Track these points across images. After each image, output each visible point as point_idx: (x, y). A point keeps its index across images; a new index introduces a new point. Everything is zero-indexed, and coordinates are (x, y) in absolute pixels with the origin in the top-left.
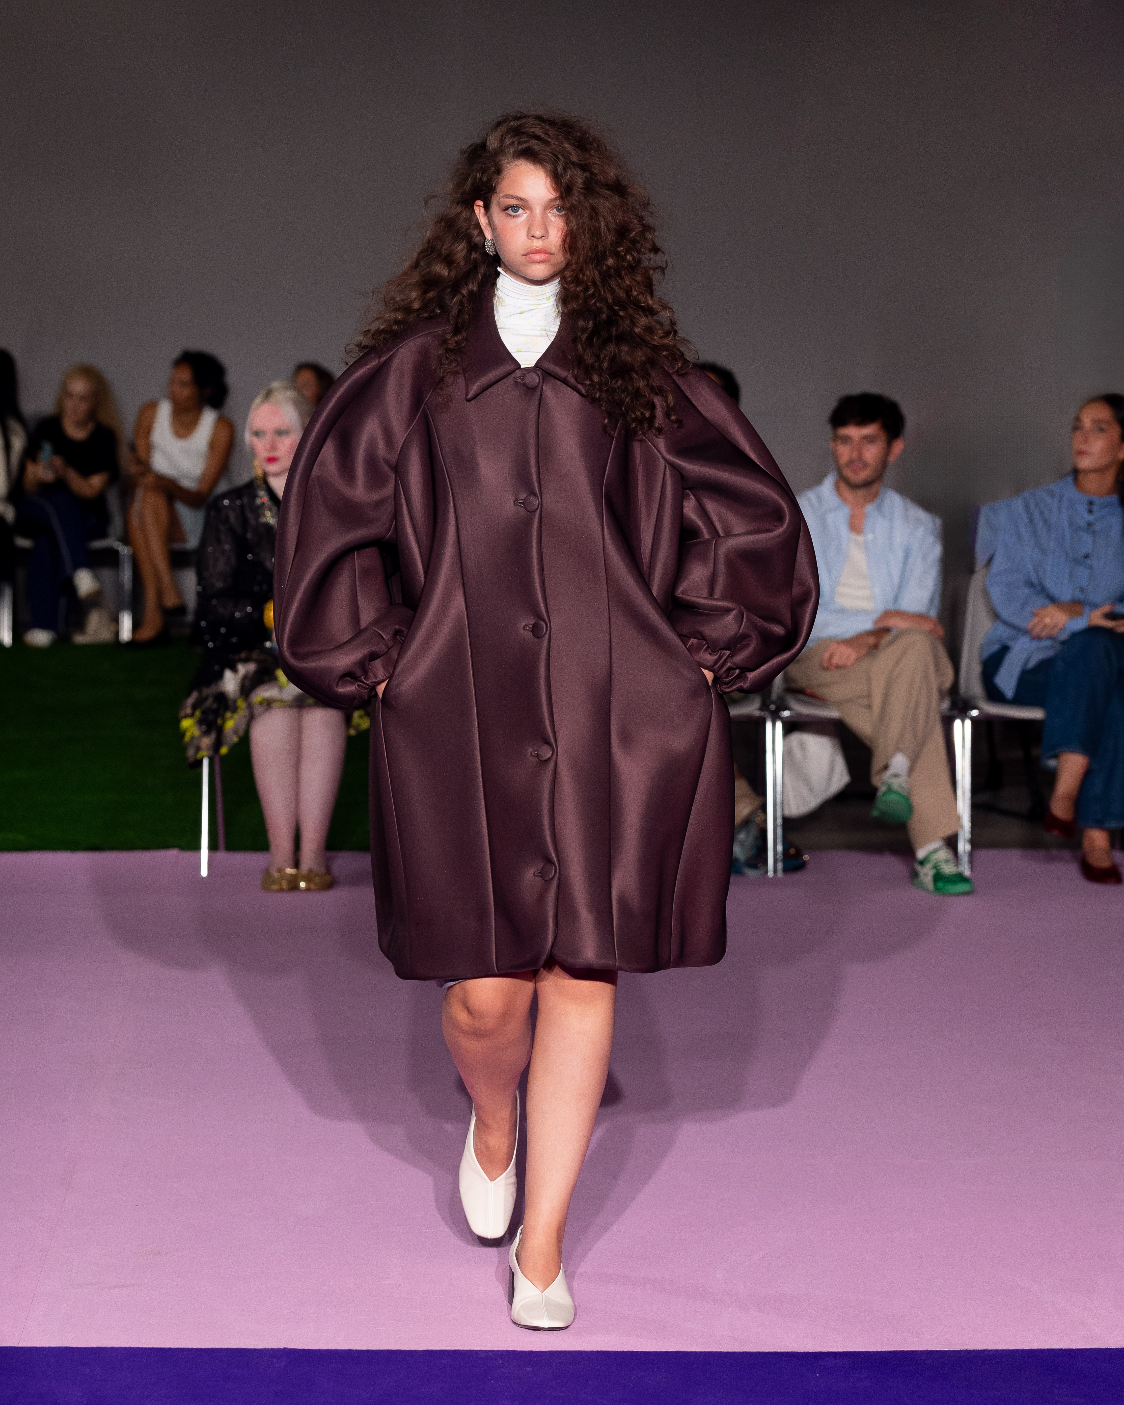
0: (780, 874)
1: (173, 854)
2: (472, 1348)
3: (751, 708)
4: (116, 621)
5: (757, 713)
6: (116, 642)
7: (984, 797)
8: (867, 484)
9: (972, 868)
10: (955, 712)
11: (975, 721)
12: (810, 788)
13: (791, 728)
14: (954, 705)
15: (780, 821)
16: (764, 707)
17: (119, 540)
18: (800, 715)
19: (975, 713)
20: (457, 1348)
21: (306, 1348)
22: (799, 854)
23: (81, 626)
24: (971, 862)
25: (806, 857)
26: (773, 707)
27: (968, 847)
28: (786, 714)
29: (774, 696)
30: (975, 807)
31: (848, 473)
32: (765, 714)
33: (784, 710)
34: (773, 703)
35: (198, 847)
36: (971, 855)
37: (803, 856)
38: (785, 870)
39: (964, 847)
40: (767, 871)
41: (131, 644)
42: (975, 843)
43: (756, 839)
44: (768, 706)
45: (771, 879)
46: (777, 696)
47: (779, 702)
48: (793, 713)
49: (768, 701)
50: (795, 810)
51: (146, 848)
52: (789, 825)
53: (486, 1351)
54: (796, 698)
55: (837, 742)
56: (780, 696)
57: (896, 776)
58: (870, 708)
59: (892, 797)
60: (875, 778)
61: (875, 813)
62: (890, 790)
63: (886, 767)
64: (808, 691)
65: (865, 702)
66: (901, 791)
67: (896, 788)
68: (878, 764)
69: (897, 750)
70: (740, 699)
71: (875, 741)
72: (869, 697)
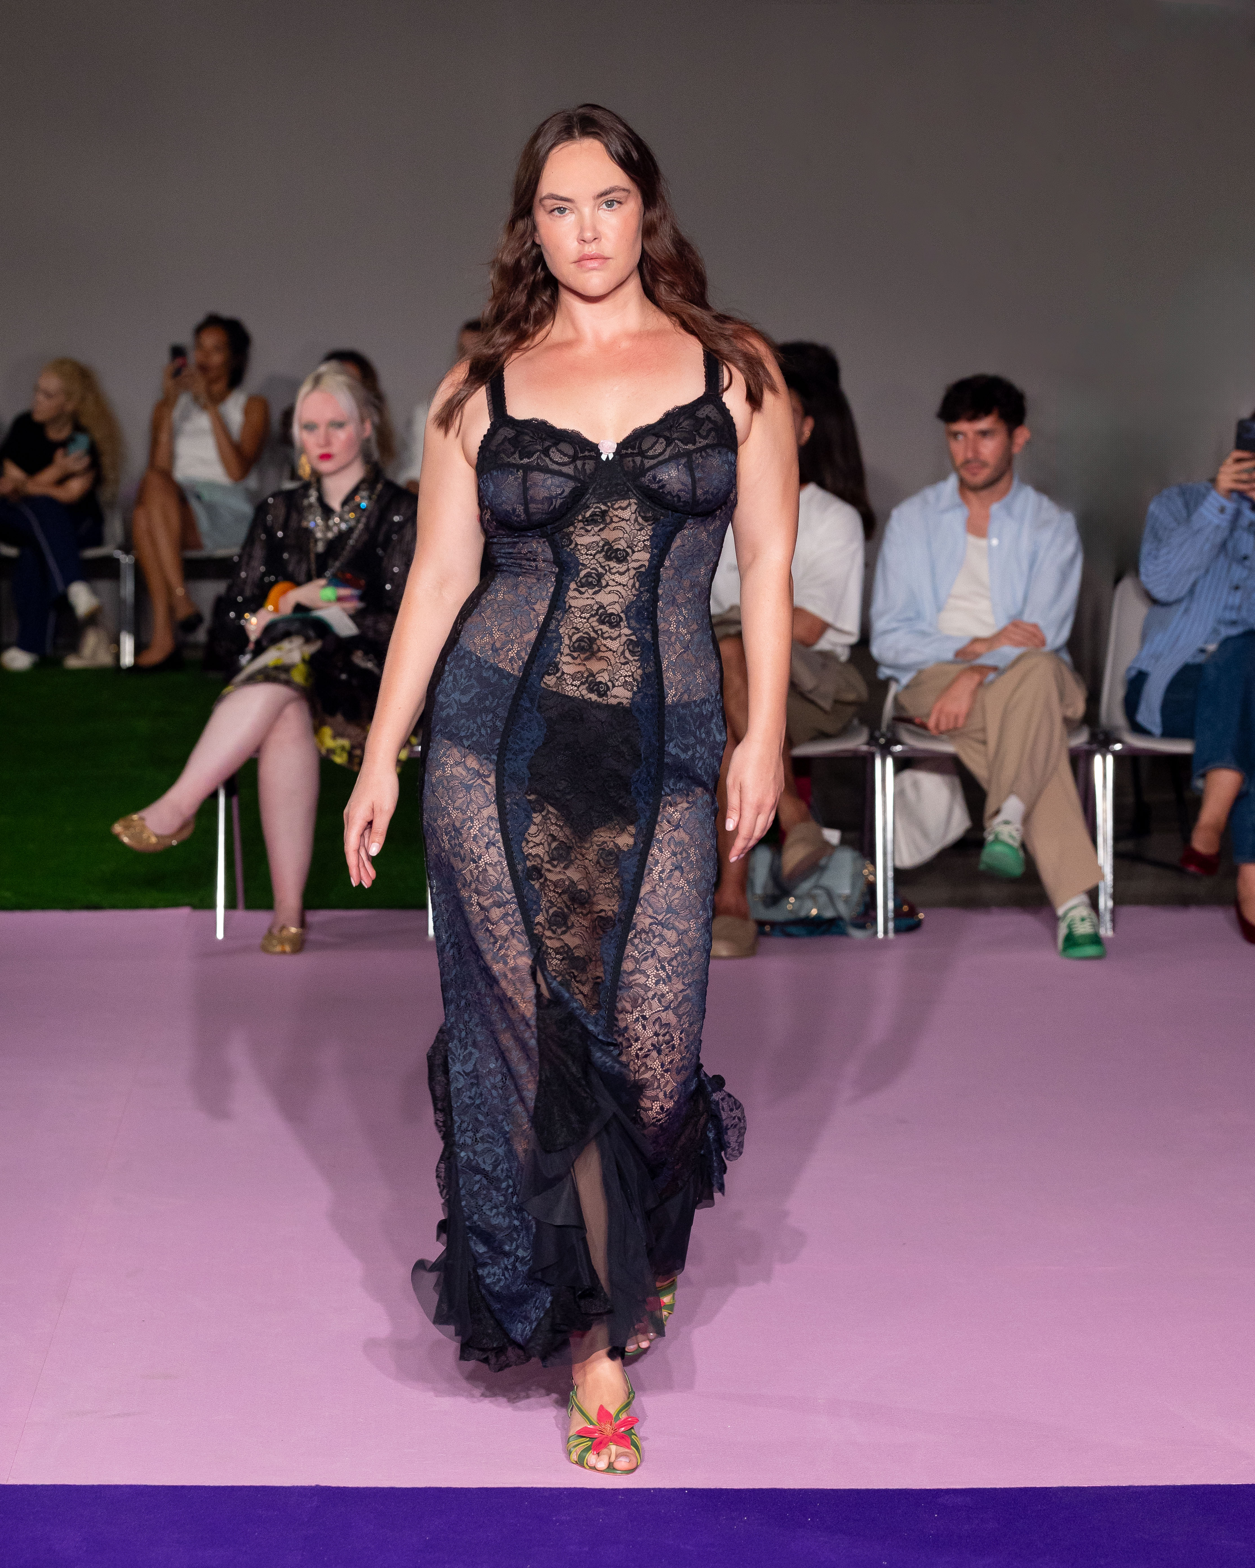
0: (891, 935)
1: (184, 912)
3: (858, 743)
4: (116, 642)
5: (865, 748)
6: (117, 667)
7: (1128, 846)
9: (1114, 928)
10: (1094, 746)
11: (1117, 756)
12: (925, 834)
13: (903, 764)
14: (1093, 738)
15: (890, 874)
16: (872, 740)
17: (120, 548)
18: (914, 750)
19: (1118, 747)
20: (516, 1486)
21: (342, 1485)
22: (913, 912)
23: (74, 647)
24: (1113, 920)
25: (921, 916)
26: (882, 741)
27: (1110, 904)
28: (898, 748)
29: (884, 728)
30: (1118, 856)
32: (873, 749)
33: (896, 745)
34: (883, 736)
35: (212, 906)
36: (1113, 912)
37: (917, 914)
38: (897, 930)
39: (1105, 902)
40: (876, 933)
41: (135, 669)
42: (1118, 898)
43: (863, 895)
44: (877, 740)
45: (879, 940)
46: (888, 727)
47: (889, 735)
48: (906, 748)
49: (877, 734)
50: (908, 859)
51: (153, 907)
52: (901, 877)
53: (551, 1489)
54: (908, 731)
55: (957, 781)
56: (892, 728)
57: (1007, 822)
58: (984, 743)
59: (998, 848)
60: (987, 824)
61: (982, 867)
62: (997, 840)
63: (997, 812)
64: (917, 721)
65: (980, 736)
66: (1011, 841)
67: (1005, 837)
68: (990, 808)
69: (1011, 792)
70: (844, 732)
71: (989, 781)
72: (984, 730)
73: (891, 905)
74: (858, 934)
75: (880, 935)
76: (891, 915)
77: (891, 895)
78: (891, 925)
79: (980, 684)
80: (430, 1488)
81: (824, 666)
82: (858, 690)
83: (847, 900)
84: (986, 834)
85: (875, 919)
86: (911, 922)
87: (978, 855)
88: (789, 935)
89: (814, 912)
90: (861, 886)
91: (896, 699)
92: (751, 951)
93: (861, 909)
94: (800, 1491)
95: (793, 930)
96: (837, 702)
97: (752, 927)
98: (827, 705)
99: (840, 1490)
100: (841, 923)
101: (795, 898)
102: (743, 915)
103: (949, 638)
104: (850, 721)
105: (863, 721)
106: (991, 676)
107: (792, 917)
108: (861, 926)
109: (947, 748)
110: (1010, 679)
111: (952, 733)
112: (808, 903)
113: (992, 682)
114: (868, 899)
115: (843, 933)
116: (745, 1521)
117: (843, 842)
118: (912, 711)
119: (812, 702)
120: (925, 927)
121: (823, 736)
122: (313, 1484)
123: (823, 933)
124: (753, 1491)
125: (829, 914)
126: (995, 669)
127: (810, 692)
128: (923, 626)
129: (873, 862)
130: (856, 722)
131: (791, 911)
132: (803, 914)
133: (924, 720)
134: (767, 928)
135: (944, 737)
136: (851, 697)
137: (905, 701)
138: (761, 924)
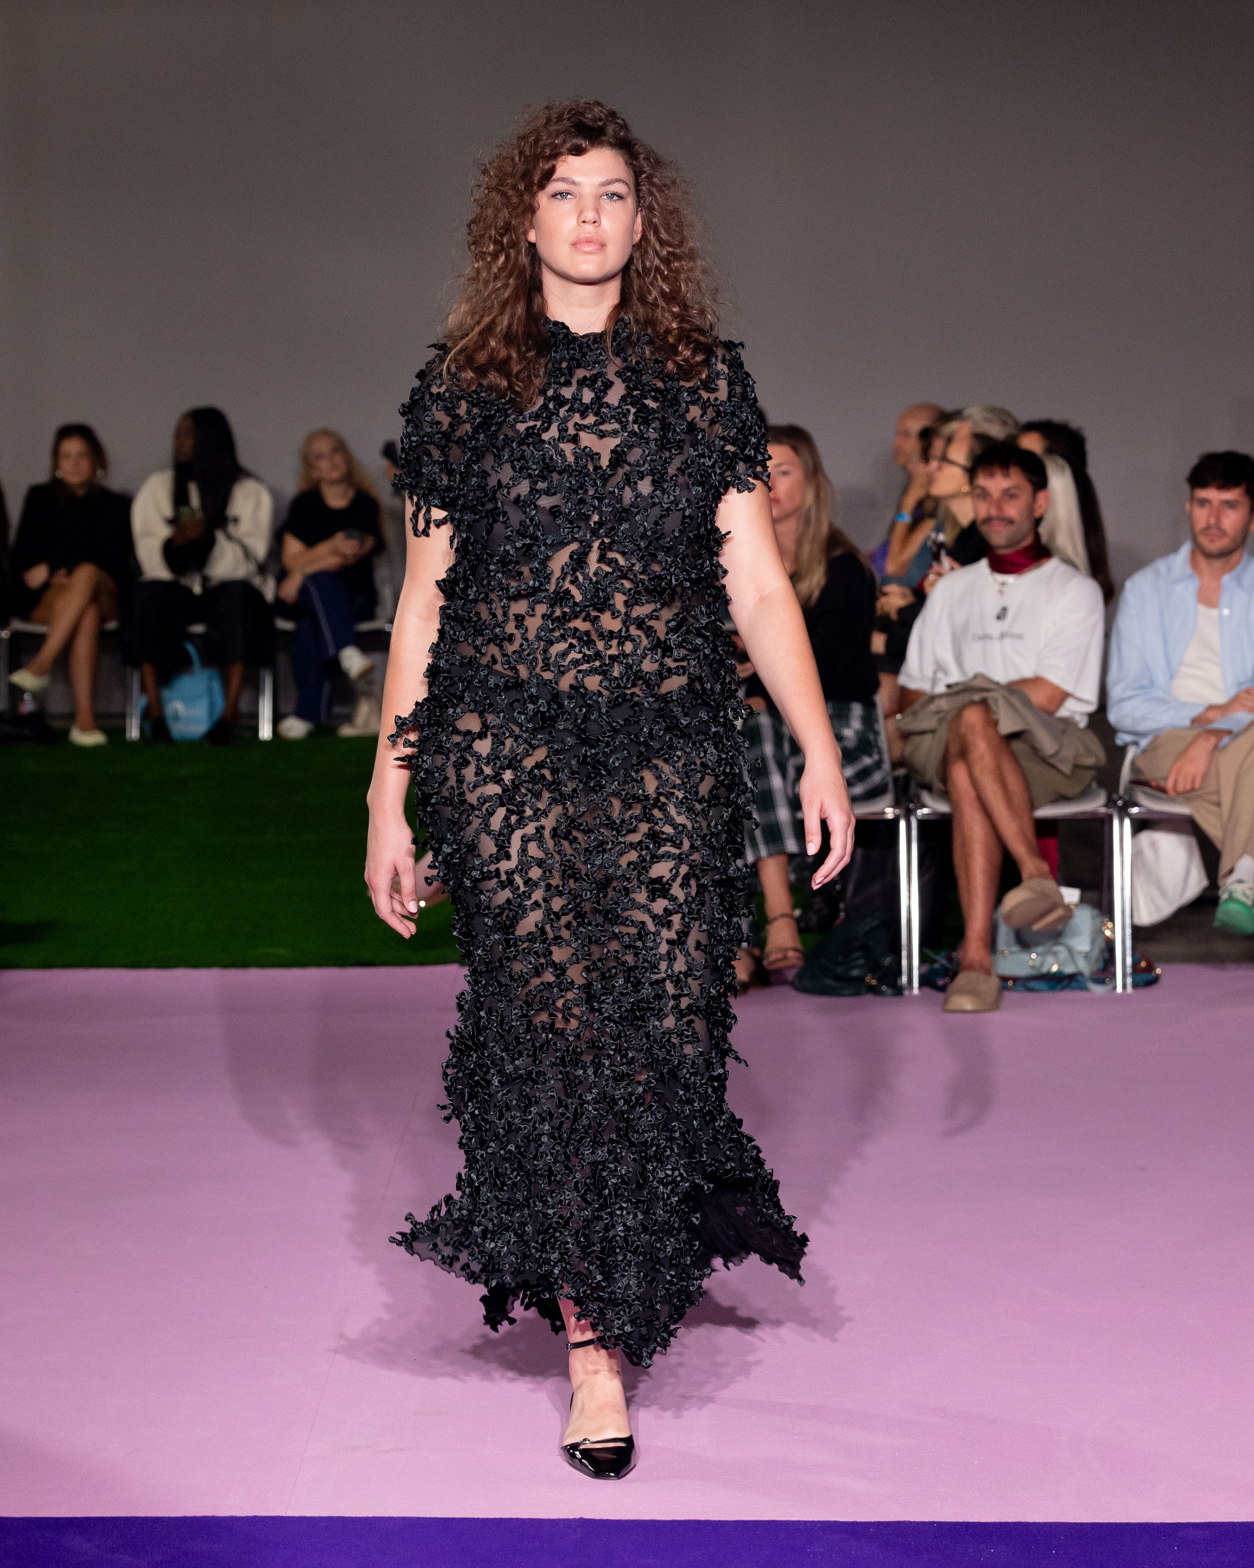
0: (1129, 989)
1: (452, 969)
2: (790, 1519)
3: (1096, 804)
5: (1103, 810)
8: (1224, 554)
12: (1163, 893)
13: (1141, 825)
15: (1129, 931)
16: (1111, 803)
18: (1151, 811)
20: (772, 1519)
22: (1150, 968)
25: (1158, 971)
26: (1120, 803)
28: (1135, 810)
29: (1121, 791)
31: (1203, 540)
32: (1111, 811)
33: (1133, 807)
34: (1120, 798)
37: (1155, 969)
38: (1135, 985)
40: (1115, 988)
43: (1102, 951)
44: (1115, 802)
45: (1120, 995)
46: (1125, 790)
47: (1126, 797)
48: (1143, 810)
49: (1115, 796)
50: (1147, 917)
51: (422, 963)
52: (1140, 934)
53: (805, 1522)
54: (1145, 793)
55: (1193, 841)
56: (1129, 791)
57: (1240, 881)
58: (1219, 804)
59: (1232, 907)
60: (1221, 882)
61: (1216, 924)
62: (1231, 898)
63: (1231, 871)
64: (1154, 784)
65: (1214, 798)
66: (1244, 899)
67: (1239, 895)
68: (1224, 867)
69: (1244, 852)
70: (1084, 794)
71: (1223, 843)
72: (1218, 793)
73: (1129, 961)
74: (1098, 990)
75: (1119, 989)
76: (1129, 970)
77: (1129, 952)
78: (1129, 980)
79: (1216, 748)
80: (689, 1521)
81: (1064, 732)
82: (1096, 755)
83: (1087, 956)
84: (1220, 892)
85: (1114, 975)
86: (1147, 977)
87: (1214, 912)
88: (1031, 990)
89: (1055, 968)
90: (1100, 943)
91: (1133, 763)
92: (996, 1005)
93: (1101, 965)
94: (1045, 1524)
95: (1034, 984)
96: (1076, 767)
97: (995, 982)
98: (1066, 769)
99: (1083, 1524)
100: (1080, 978)
101: (1037, 954)
102: (988, 971)
103: (1185, 705)
104: (1089, 785)
105: (1101, 784)
106: (1226, 740)
107: (1034, 972)
108: (1100, 981)
109: (1183, 809)
110: (1243, 742)
111: (1188, 795)
112: (1050, 959)
113: (1225, 747)
114: (1106, 955)
115: (1084, 988)
116: (992, 1553)
117: (1083, 900)
118: (1149, 774)
119: (1053, 767)
120: (1163, 982)
121: (1062, 798)
122: (578, 1517)
123: (1064, 988)
124: (1000, 1524)
125: (1069, 969)
126: (1229, 732)
127: (1052, 756)
128: (1159, 693)
129: (1112, 919)
130: (1094, 786)
131: (1033, 967)
132: (1044, 970)
133: (1162, 783)
134: (1010, 983)
135: (1180, 799)
136: (1090, 761)
137: (1141, 764)
138: (1004, 979)
